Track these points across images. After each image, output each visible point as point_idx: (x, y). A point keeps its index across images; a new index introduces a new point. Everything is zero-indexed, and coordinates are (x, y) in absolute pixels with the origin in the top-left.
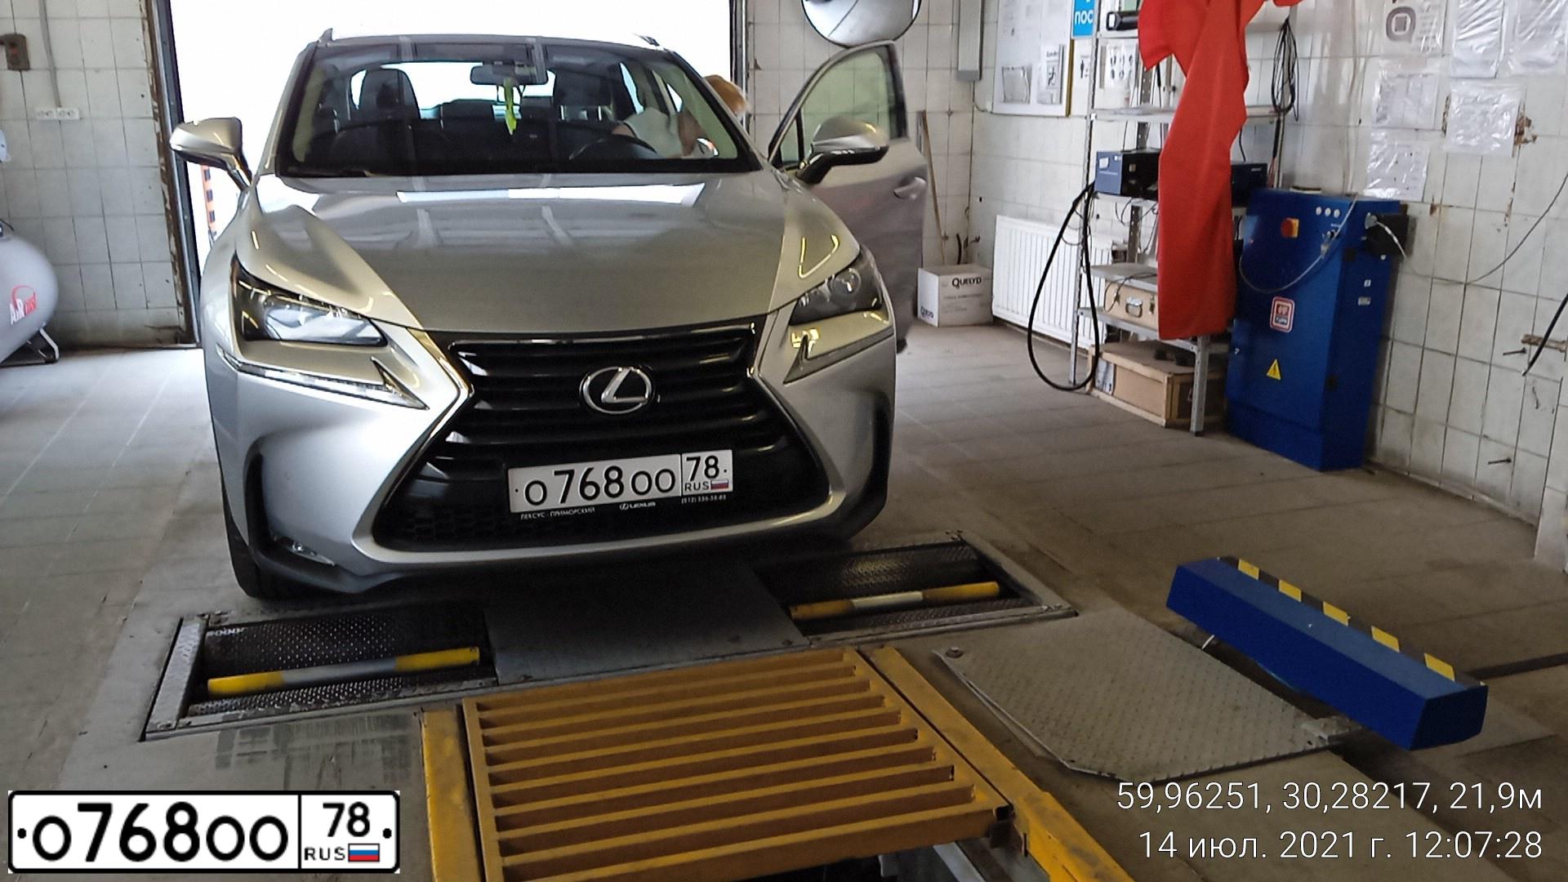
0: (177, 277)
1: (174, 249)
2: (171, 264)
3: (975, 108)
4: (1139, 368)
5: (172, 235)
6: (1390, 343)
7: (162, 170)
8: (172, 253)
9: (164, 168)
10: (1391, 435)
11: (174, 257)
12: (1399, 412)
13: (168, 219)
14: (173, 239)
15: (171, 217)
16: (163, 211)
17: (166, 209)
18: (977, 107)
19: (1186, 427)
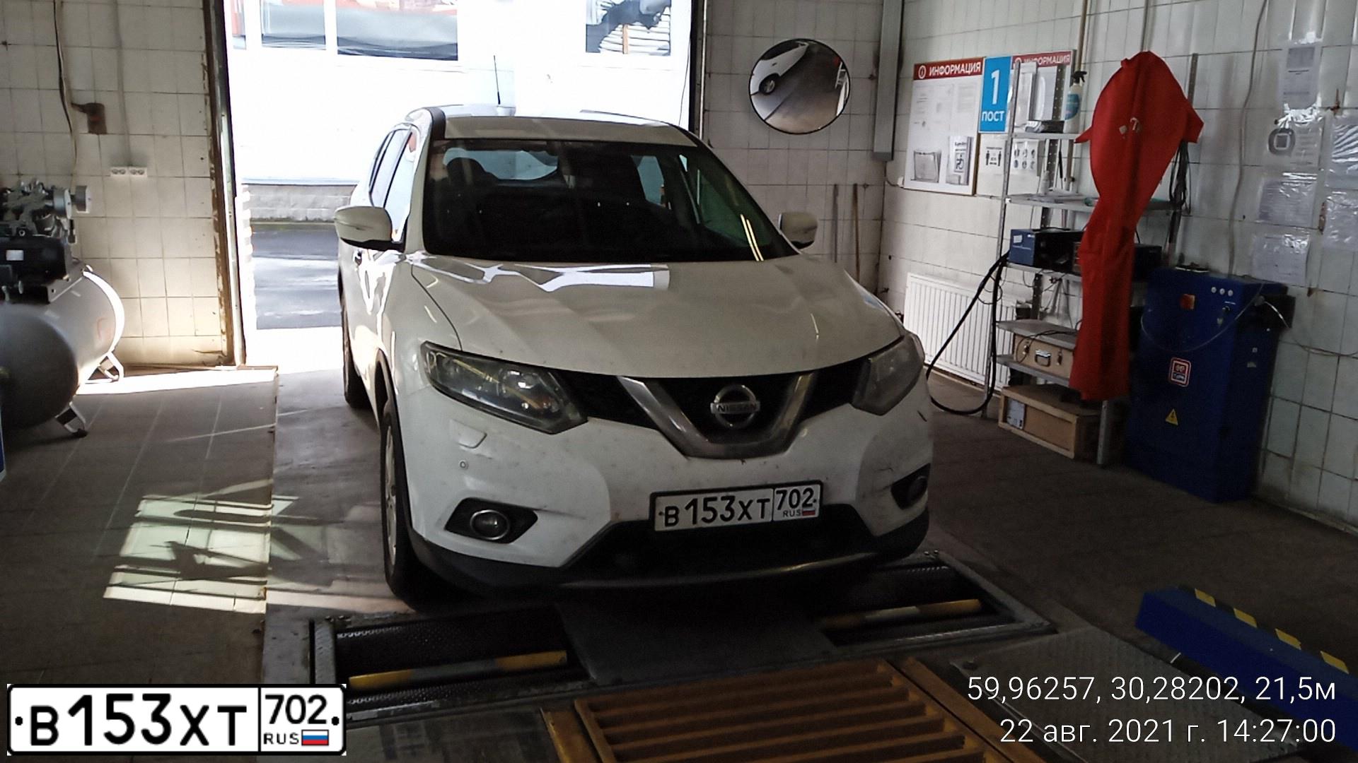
0: (222, 310)
1: (221, 286)
2: (217, 299)
3: (886, 183)
4: (1049, 409)
5: (220, 274)
6: (1270, 399)
7: (215, 221)
8: (219, 290)
9: (217, 219)
10: (1273, 473)
11: (221, 292)
12: (1278, 455)
13: (217, 261)
14: (220, 278)
15: (220, 260)
16: (214, 255)
17: (217, 253)
18: (889, 182)
19: (1092, 460)
